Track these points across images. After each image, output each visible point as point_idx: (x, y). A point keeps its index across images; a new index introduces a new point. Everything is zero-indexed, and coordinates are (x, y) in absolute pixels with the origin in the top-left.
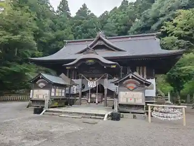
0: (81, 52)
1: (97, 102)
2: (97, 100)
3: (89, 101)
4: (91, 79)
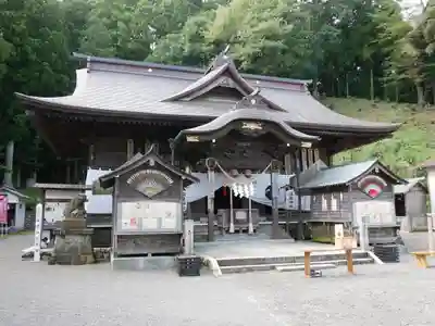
0: (176, 100)
1: (251, 230)
2: (251, 225)
3: (232, 230)
4: (236, 172)
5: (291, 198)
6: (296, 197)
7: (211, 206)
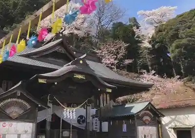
5: (96, 123)
6: (98, 122)
7: (48, 128)
